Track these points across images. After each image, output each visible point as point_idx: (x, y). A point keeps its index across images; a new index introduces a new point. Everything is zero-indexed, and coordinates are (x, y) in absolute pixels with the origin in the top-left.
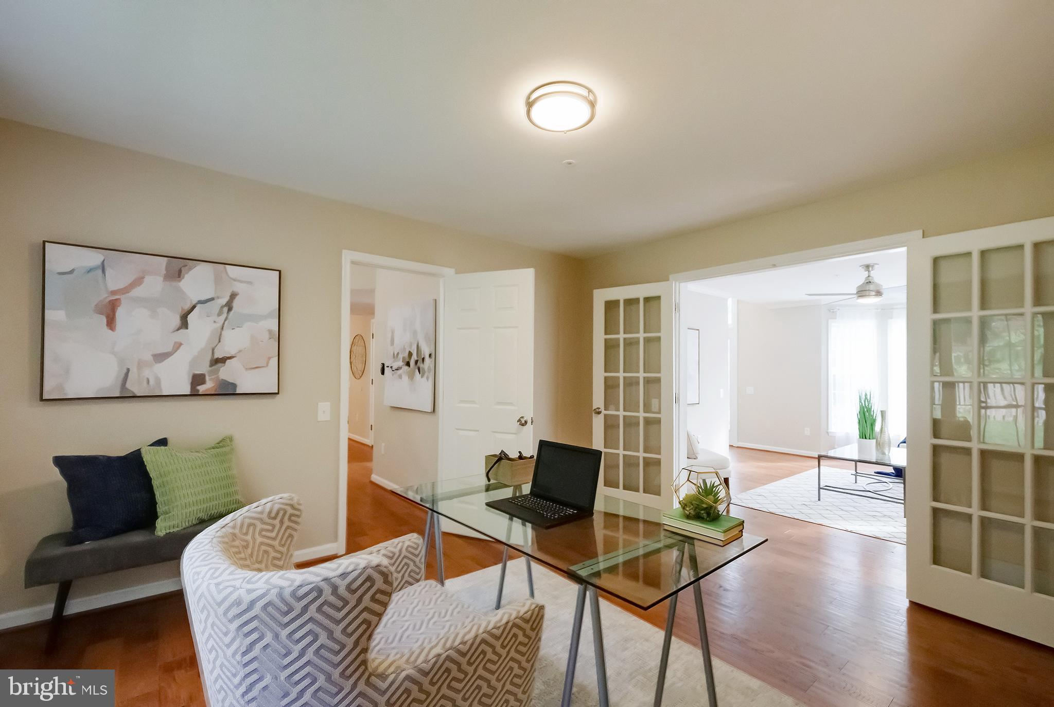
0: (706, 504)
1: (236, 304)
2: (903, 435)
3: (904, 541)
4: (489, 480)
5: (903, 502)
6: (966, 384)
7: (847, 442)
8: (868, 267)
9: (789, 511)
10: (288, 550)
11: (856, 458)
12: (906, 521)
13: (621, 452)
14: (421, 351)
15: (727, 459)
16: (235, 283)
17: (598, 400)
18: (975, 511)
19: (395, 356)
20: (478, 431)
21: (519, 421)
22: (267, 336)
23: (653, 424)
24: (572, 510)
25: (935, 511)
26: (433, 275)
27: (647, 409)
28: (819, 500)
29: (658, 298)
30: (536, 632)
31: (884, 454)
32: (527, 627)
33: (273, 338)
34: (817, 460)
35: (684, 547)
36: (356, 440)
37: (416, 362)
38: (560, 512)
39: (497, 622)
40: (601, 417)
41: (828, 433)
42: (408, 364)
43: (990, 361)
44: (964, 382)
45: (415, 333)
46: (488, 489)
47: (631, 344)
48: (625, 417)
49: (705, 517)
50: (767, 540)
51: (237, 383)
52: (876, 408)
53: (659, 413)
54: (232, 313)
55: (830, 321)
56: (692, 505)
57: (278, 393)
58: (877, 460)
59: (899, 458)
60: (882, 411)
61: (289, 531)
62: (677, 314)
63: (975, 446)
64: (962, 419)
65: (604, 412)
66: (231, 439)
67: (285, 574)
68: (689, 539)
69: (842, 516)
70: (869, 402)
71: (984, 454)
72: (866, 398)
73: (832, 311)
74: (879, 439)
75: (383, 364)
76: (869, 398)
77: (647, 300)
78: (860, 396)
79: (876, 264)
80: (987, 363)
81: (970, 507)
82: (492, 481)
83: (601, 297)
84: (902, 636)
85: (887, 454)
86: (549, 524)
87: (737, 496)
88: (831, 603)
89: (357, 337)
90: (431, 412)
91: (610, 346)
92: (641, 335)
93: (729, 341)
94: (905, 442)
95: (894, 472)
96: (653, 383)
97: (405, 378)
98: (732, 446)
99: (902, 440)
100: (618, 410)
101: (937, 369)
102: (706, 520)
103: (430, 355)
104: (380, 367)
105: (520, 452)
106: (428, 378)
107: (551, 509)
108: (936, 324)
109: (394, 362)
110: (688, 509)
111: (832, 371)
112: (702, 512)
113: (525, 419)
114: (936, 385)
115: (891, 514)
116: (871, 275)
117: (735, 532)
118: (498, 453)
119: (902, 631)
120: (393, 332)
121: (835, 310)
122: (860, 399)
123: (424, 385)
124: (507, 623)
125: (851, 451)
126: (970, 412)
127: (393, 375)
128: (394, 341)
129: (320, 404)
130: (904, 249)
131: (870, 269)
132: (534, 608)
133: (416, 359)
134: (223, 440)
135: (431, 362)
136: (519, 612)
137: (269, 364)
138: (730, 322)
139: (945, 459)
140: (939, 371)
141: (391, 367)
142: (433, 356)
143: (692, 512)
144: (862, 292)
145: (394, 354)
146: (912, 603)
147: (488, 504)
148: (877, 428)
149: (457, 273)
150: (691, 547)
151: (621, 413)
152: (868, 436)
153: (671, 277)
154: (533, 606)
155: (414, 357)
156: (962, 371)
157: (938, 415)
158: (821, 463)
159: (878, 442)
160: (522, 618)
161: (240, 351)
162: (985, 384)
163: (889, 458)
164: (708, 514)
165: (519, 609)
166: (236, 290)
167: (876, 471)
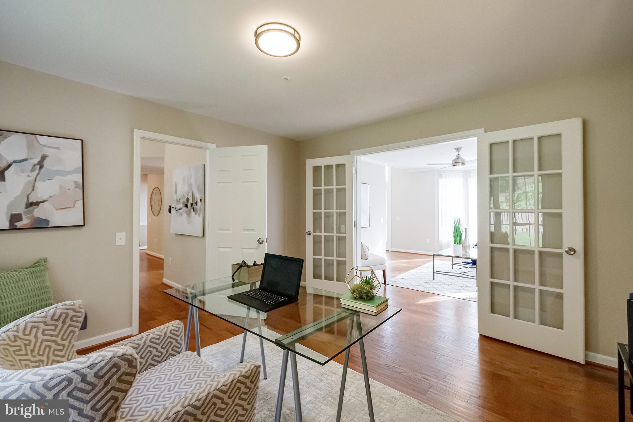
0: (366, 290)
1: (46, 163)
2: (476, 241)
3: (477, 300)
4: (233, 280)
5: (476, 278)
6: (506, 213)
7: (448, 246)
8: (458, 149)
9: (417, 287)
10: (70, 342)
11: (452, 255)
12: (477, 289)
13: (323, 257)
14: (195, 198)
15: (384, 259)
16: (44, 148)
17: (309, 226)
18: (511, 283)
19: (178, 201)
20: (232, 248)
21: (258, 240)
22: (73, 186)
23: (341, 240)
24: (284, 298)
25: (492, 283)
26: (201, 148)
27: (339, 231)
28: (434, 279)
29: (344, 165)
30: (254, 383)
31: (466, 252)
32: (248, 381)
33: (78, 187)
34: (433, 257)
35: (354, 318)
36: (154, 255)
37: (192, 205)
38: (277, 299)
39: (224, 382)
40: (311, 236)
41: (438, 241)
42: (186, 206)
43: (517, 201)
44: (505, 212)
45: (191, 185)
46: (233, 286)
47: (328, 192)
48: (325, 236)
49: (365, 298)
50: (401, 310)
51: (50, 219)
52: (463, 227)
53: (345, 233)
54: (43, 170)
55: (439, 179)
56: (358, 291)
57: (84, 225)
58: (463, 255)
59: (474, 254)
60: (465, 229)
61: (71, 328)
62: (355, 174)
63: (511, 247)
64: (504, 232)
65: (313, 234)
66: (45, 260)
67: (39, 370)
68: (356, 313)
69: (445, 288)
70: (459, 224)
71: (515, 251)
72: (457, 222)
73: (440, 174)
74: (464, 244)
75: (170, 206)
76: (459, 221)
77: (338, 166)
78: (454, 221)
79: (462, 148)
80: (515, 202)
81: (509, 280)
82: (236, 281)
83: (310, 164)
84: (475, 355)
85: (468, 252)
86: (268, 309)
87: (390, 280)
88: (439, 339)
89: (155, 189)
90: (202, 237)
91: (316, 194)
92: (334, 187)
93: (386, 191)
94: (477, 245)
95: (471, 262)
96: (342, 216)
97: (185, 215)
98: (388, 251)
99: (475, 244)
100: (321, 232)
101: (492, 206)
102: (366, 300)
103: (201, 200)
104: (168, 208)
105: (254, 261)
106: (199, 215)
107: (271, 298)
108: (491, 180)
109: (177, 205)
110: (355, 293)
111: (440, 206)
112: (364, 295)
113: (262, 239)
114: (492, 213)
115: (469, 285)
116: (459, 154)
117: (383, 306)
118: (240, 262)
119: (476, 352)
120: (176, 185)
121: (442, 173)
122: (454, 222)
123: (197, 219)
124: (233, 381)
125: (450, 251)
126: (508, 227)
127: (176, 213)
128: (177, 190)
129: (117, 234)
130: (476, 138)
131: (459, 150)
132: (253, 368)
133: (191, 202)
134: (39, 261)
135: (201, 204)
136: (241, 372)
137: (76, 205)
138: (387, 179)
139: (496, 254)
140: (493, 206)
141: (175, 208)
142: (203, 200)
143: (357, 295)
144: (455, 163)
145: (177, 200)
146: (481, 335)
147: (229, 297)
148: (463, 238)
149: (217, 147)
150: (358, 317)
151: (323, 234)
152: (458, 243)
153: (351, 152)
154: (253, 366)
155: (191, 201)
156: (504, 206)
157: (493, 230)
158: (435, 259)
159: (464, 245)
160: (243, 376)
161: (51, 197)
162: (515, 212)
163: (469, 254)
164: (367, 296)
165: (242, 369)
166: (45, 153)
167: (463, 261)
